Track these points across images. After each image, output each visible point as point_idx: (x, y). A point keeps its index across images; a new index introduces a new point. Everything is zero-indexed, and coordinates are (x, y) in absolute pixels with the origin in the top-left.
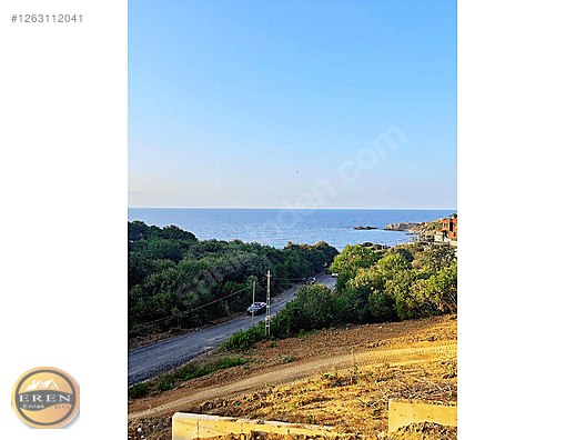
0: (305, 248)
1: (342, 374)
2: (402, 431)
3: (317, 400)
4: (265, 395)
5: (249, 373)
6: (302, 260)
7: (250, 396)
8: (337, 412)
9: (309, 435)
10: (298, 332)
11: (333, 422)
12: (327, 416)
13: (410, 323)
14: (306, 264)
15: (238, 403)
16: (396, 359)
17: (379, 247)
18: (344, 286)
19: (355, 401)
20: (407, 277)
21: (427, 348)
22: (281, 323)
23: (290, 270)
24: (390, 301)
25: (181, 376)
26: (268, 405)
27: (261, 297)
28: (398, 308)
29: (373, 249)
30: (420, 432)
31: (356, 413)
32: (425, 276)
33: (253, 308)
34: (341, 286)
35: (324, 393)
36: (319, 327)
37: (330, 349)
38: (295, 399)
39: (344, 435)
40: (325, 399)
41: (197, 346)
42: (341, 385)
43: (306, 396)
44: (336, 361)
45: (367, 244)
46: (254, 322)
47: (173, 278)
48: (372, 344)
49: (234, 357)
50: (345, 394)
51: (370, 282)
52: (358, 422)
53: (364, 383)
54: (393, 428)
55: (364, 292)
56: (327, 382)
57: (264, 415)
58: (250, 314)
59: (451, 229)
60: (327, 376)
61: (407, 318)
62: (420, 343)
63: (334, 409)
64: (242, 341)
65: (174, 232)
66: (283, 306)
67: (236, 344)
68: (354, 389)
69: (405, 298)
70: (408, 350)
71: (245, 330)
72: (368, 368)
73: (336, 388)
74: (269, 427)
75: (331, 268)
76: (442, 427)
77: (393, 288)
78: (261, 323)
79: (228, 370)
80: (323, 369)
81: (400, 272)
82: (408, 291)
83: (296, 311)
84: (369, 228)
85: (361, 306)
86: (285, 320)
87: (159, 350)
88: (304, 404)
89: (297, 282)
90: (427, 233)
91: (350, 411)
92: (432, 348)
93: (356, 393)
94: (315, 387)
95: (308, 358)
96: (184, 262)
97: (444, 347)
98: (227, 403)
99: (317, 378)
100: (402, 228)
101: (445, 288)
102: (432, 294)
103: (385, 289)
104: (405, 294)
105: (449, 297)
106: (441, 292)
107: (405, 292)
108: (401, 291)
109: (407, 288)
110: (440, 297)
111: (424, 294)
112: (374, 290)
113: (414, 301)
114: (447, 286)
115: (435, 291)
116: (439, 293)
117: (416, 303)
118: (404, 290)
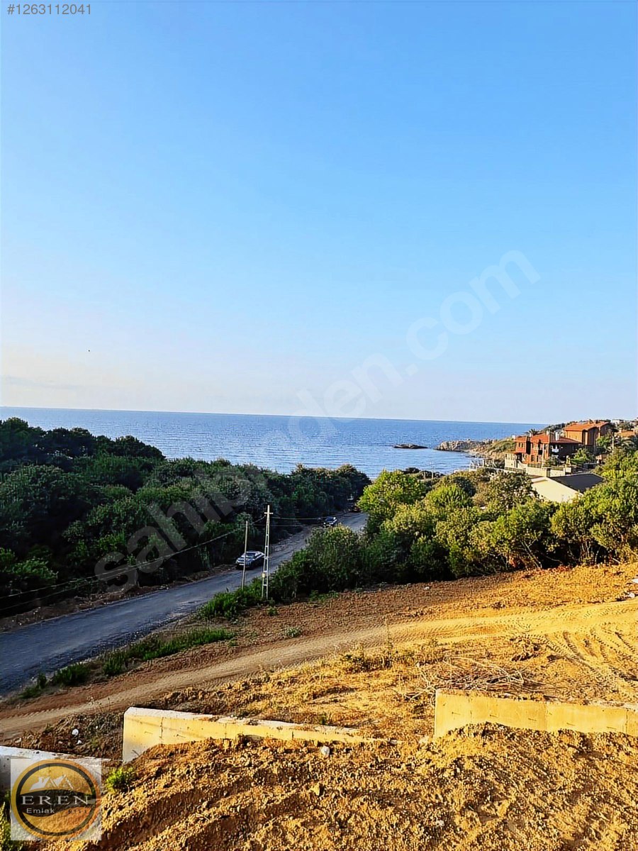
0: (322, 474)
1: (370, 654)
2: (453, 736)
3: (334, 691)
4: (259, 683)
5: (238, 651)
6: (317, 492)
7: (238, 685)
8: (362, 708)
9: (323, 741)
10: (308, 594)
11: (356, 722)
12: (348, 713)
13: (468, 583)
14: (323, 498)
15: (221, 694)
16: (447, 634)
17: (429, 475)
18: (377, 531)
19: (388, 692)
20: (466, 518)
21: (491, 619)
22: (285, 581)
23: (300, 504)
24: (440, 551)
25: (138, 655)
26: (263, 697)
27: (257, 543)
28: (452, 560)
29: (421, 477)
30: (479, 737)
31: (390, 710)
32: (490, 517)
33: (244, 559)
34: (374, 529)
35: (344, 680)
36: (340, 587)
37: (353, 620)
38: (303, 689)
39: (372, 740)
40: (345, 690)
41: (161, 611)
42: (368, 670)
43: (319, 686)
44: (362, 635)
45: (411, 470)
46: (246, 579)
47: (130, 512)
48: (413, 612)
49: (215, 628)
50: (374, 682)
51: (415, 524)
52: (391, 722)
53: (401, 667)
54: (440, 732)
55: (404, 539)
56: (348, 664)
57: (257, 712)
58: (240, 568)
59: (528, 451)
60: (349, 657)
61: (464, 576)
62: (480, 611)
63: (359, 705)
64: (228, 607)
65: (131, 446)
66: (288, 557)
67: (219, 610)
68: (387, 676)
69: (462, 547)
70: (465, 621)
71: (232, 589)
72: (408, 645)
73: (362, 674)
74: (265, 730)
75: (358, 504)
76: (509, 730)
77: (446, 533)
78: (255, 580)
79: (207, 647)
80: (344, 648)
81: (456, 511)
82: (467, 538)
83: (307, 564)
84: (416, 447)
85: (400, 558)
86: (291, 577)
87: (107, 617)
88: (315, 696)
89: (309, 523)
90: (495, 456)
91: (380, 706)
92: (498, 618)
93: (389, 681)
94: (332, 673)
95: (322, 631)
96: (144, 490)
97: (514, 617)
98: (204, 693)
99: (334, 659)
100: (462, 448)
101: (518, 534)
102: (499, 542)
103: (435, 534)
104: (463, 541)
105: (522, 547)
106: (512, 539)
107: (462, 539)
108: (457, 538)
109: (466, 533)
110: (510, 547)
111: (489, 542)
112: (419, 536)
113: (475, 552)
114: (521, 531)
115: (504, 538)
116: (510, 541)
117: (477, 554)
118: (461, 536)
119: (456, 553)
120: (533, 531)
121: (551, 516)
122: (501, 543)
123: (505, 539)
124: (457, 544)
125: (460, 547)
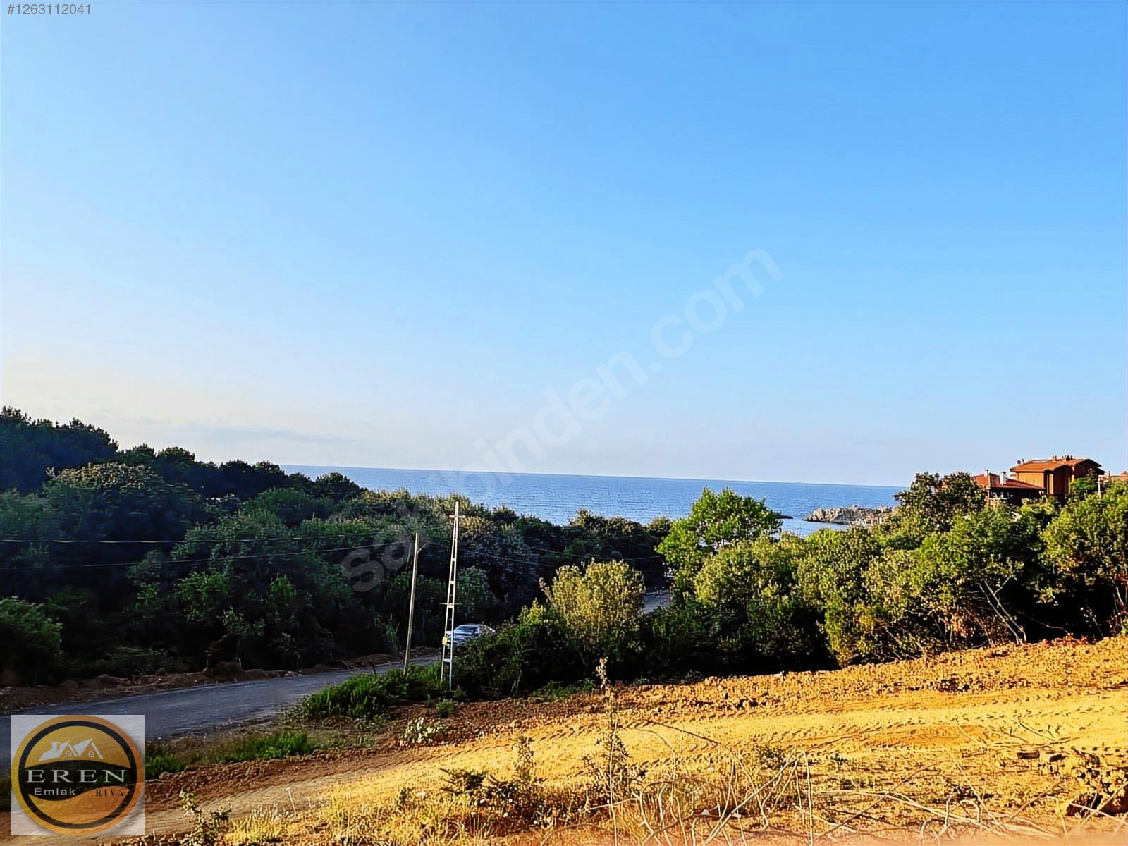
24: (807, 614)
28: (830, 628)
69: (851, 600)
82: (860, 582)
85: (727, 629)
101: (971, 567)
102: (930, 586)
103: (795, 582)
104: (852, 589)
105: (981, 594)
106: (959, 578)
107: (851, 585)
108: (840, 583)
109: (857, 573)
110: (954, 593)
111: (906, 587)
112: (765, 585)
113: (878, 610)
114: (978, 561)
115: (940, 576)
116: (952, 581)
117: (883, 615)
118: (848, 579)
119: (838, 614)
120: (1003, 560)
121: (1044, 526)
122: (934, 586)
123: (943, 579)
124: (840, 595)
125: (845, 600)
